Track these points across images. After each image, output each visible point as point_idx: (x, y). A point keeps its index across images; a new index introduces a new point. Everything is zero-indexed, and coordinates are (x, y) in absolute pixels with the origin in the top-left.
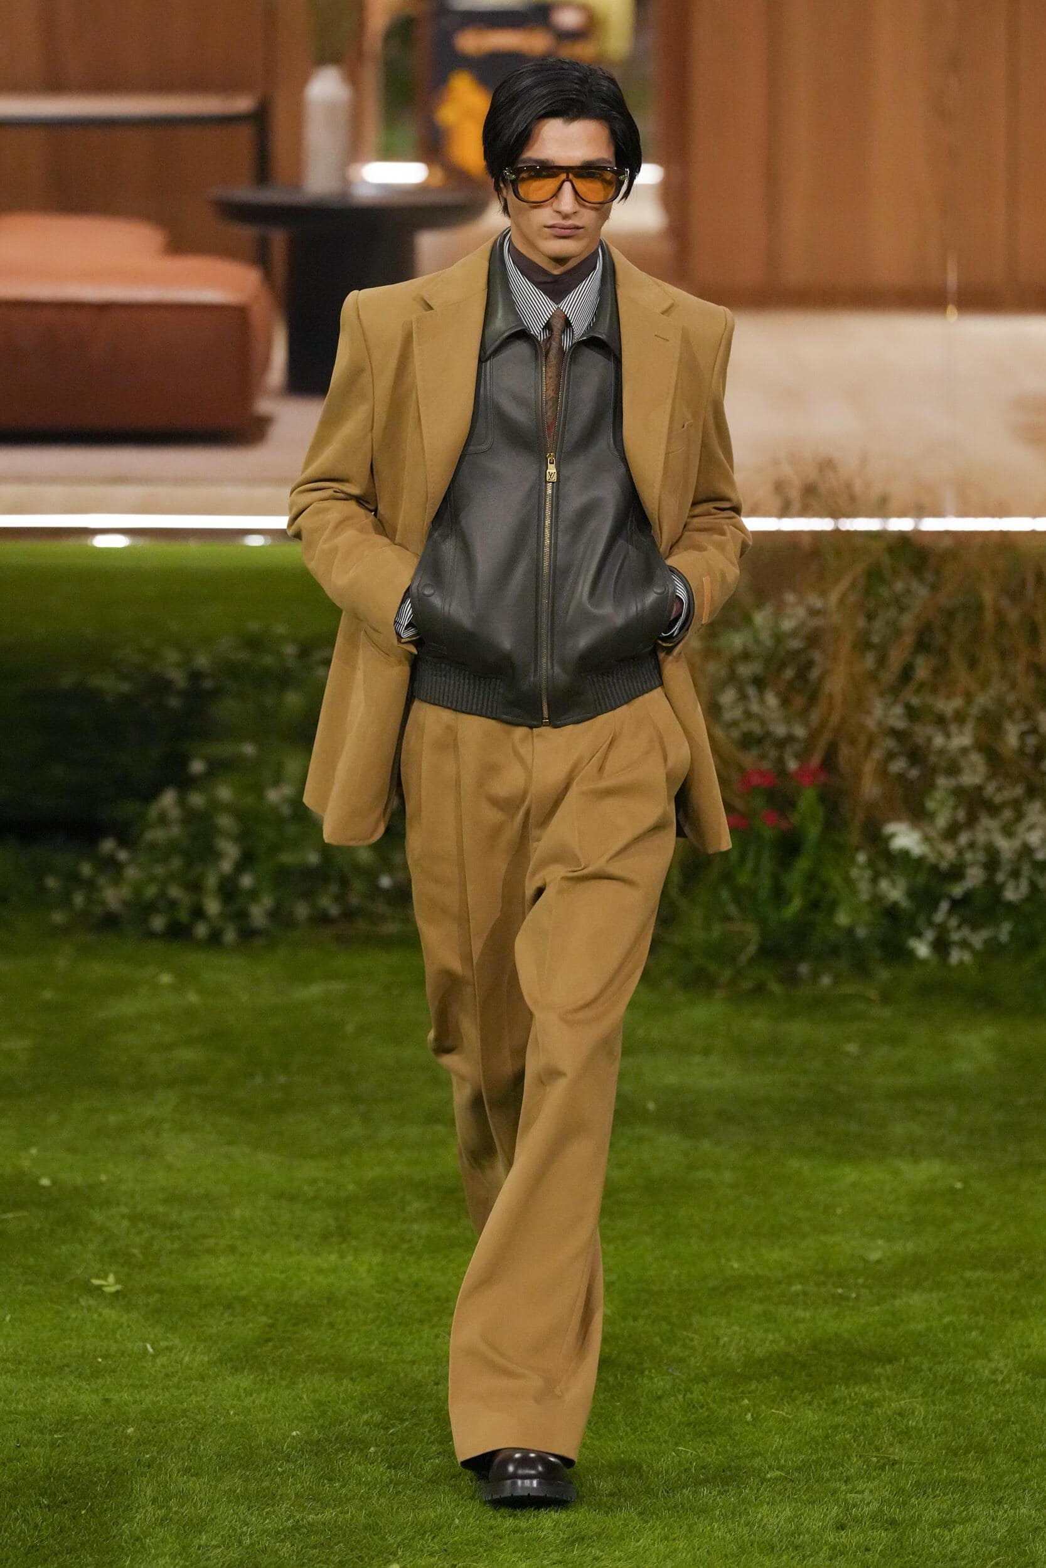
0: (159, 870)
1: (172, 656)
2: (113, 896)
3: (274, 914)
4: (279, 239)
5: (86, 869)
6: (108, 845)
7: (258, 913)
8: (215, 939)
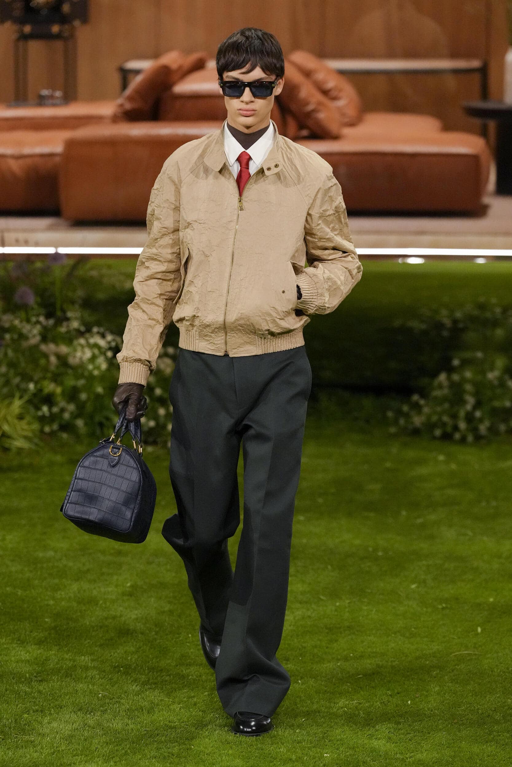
0: (439, 409)
1: (444, 312)
2: (417, 421)
3: (490, 429)
4: (492, 125)
5: (405, 408)
6: (415, 397)
7: (483, 428)
8: (463, 440)
